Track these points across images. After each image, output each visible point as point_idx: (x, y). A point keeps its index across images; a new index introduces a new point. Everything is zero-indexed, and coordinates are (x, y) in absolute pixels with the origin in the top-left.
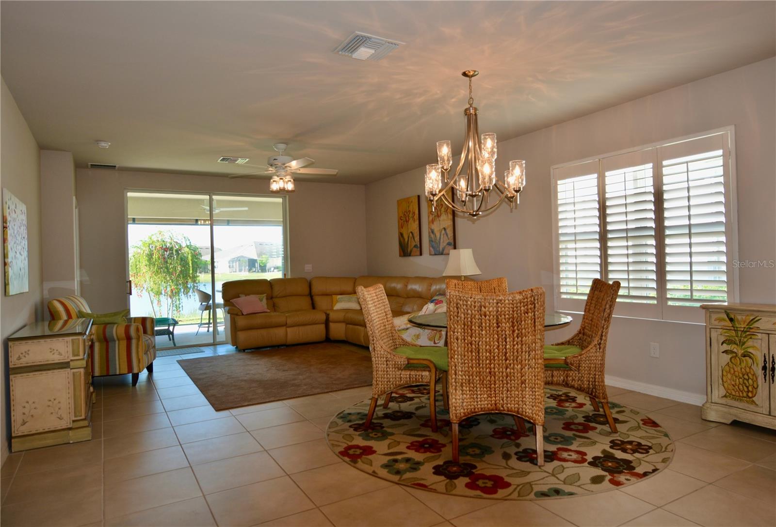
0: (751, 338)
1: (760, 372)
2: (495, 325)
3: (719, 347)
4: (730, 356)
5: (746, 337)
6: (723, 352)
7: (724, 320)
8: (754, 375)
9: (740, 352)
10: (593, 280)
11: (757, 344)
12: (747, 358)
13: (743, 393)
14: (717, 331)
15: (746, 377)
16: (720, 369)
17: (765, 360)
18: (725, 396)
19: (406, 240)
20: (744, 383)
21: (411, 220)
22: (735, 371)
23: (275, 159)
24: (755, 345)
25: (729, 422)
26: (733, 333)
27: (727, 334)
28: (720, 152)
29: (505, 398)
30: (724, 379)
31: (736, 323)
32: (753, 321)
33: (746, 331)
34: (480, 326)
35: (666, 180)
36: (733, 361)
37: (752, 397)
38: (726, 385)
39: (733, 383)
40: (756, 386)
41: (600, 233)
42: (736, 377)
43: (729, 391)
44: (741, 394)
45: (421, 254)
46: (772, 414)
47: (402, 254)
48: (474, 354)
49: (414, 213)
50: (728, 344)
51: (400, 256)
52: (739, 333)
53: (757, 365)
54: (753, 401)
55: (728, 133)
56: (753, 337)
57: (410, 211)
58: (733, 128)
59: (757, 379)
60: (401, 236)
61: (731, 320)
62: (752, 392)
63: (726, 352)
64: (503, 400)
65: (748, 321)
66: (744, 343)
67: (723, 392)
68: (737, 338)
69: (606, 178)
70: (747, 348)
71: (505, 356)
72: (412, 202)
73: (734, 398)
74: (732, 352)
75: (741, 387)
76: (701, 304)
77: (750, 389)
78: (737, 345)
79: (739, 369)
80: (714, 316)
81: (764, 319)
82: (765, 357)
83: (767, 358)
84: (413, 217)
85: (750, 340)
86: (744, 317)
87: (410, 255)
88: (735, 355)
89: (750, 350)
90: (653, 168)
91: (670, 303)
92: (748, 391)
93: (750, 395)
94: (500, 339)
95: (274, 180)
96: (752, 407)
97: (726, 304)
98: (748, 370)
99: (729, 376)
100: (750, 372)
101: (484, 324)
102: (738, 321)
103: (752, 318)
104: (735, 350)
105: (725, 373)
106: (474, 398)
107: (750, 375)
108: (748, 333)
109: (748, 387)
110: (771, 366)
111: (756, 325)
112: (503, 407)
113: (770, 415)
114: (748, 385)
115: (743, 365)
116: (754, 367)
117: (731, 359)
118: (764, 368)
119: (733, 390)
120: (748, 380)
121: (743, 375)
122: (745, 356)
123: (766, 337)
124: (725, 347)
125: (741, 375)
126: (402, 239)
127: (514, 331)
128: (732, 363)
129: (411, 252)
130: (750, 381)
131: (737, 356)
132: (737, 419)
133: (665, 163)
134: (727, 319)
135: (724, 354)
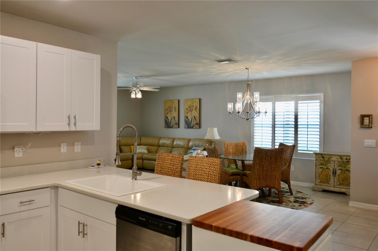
0: (329, 163)
1: (331, 174)
2: (270, 159)
3: (318, 166)
4: (322, 169)
5: (327, 163)
6: (320, 168)
7: (320, 157)
8: (330, 175)
9: (325, 168)
10: (280, 143)
11: (331, 165)
12: (328, 170)
13: (326, 181)
14: (318, 161)
15: (327, 176)
16: (319, 173)
17: (333, 170)
18: (320, 182)
19: (170, 120)
20: (326, 178)
21: (173, 111)
22: (323, 174)
23: (137, 84)
24: (330, 165)
25: (321, 190)
26: (323, 162)
27: (321, 162)
28: (319, 101)
29: (270, 183)
30: (320, 177)
31: (324, 158)
32: (330, 158)
33: (328, 161)
34: (265, 159)
35: (299, 108)
36: (323, 170)
37: (329, 182)
38: (320, 178)
39: (323, 178)
40: (330, 178)
41: (272, 125)
42: (324, 176)
43: (321, 181)
44: (325, 181)
45: (179, 127)
46: (335, 187)
47: (167, 127)
48: (262, 169)
49: (176, 108)
50: (321, 165)
51: (165, 127)
52: (325, 162)
53: (331, 171)
54: (329, 183)
55: (322, 95)
56: (330, 163)
57: (173, 107)
58: (323, 93)
59: (330, 176)
60: (166, 118)
61: (323, 157)
62: (329, 180)
63: (321, 168)
64: (269, 183)
65: (328, 158)
66: (327, 165)
67: (319, 181)
68: (324, 163)
69: (276, 104)
70: (328, 166)
71: (271, 169)
72: (174, 102)
73: (323, 183)
74: (322, 168)
75: (325, 179)
76: (313, 152)
77: (328, 179)
78: (324, 165)
79: (325, 173)
80: (317, 156)
81: (333, 157)
82: (333, 169)
83: (334, 169)
84: (175, 110)
85: (329, 164)
86: (327, 156)
87: (172, 127)
88: (323, 169)
89: (329, 167)
90: (295, 103)
91: (299, 151)
92: (328, 180)
93: (328, 181)
94: (271, 164)
95: (133, 93)
96: (329, 185)
97: (319, 152)
98: (328, 173)
99: (321, 176)
100: (328, 174)
101: (266, 159)
102: (325, 158)
103: (329, 157)
104: (324, 167)
105: (320, 175)
106: (260, 183)
107: (328, 175)
108: (328, 162)
109: (327, 179)
110: (335, 172)
111: (331, 159)
112: (269, 186)
113: (334, 187)
114: (327, 178)
115: (326, 172)
116: (330, 172)
117: (322, 170)
118: (333, 173)
119: (323, 180)
120: (327, 177)
121: (326, 175)
122: (327, 169)
123: (333, 163)
124: (321, 166)
125: (325, 175)
126: (167, 120)
127: (275, 161)
128: (322, 171)
129: (173, 126)
130: (328, 177)
131: (324, 169)
132: (324, 189)
133: (299, 102)
134: (321, 157)
135: (320, 169)
